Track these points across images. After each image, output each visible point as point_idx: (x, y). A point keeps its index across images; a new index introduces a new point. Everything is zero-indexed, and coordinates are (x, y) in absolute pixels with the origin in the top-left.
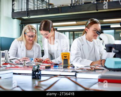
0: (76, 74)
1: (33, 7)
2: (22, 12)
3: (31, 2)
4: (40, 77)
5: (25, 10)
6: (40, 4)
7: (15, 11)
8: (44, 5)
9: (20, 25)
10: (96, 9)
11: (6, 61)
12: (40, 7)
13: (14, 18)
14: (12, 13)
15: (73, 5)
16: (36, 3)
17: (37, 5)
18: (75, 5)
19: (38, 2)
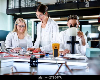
0: (66, 62)
1: (24, 5)
2: (15, 9)
3: (22, 1)
4: (37, 65)
5: (18, 7)
6: (30, 3)
7: (9, 8)
8: (34, 3)
9: (13, 20)
10: (77, 7)
11: (2, 50)
12: (30, 5)
13: (8, 14)
14: (7, 10)
15: (58, 4)
16: (27, 2)
17: (28, 3)
18: (59, 4)
19: (29, 1)
